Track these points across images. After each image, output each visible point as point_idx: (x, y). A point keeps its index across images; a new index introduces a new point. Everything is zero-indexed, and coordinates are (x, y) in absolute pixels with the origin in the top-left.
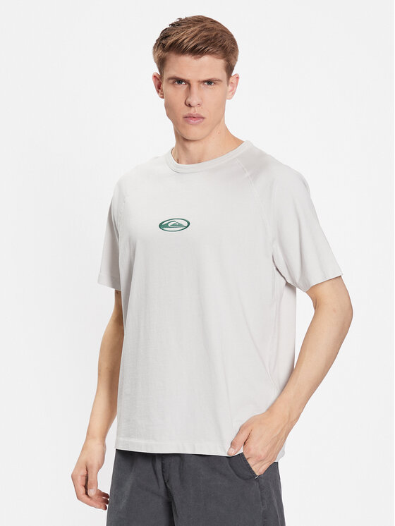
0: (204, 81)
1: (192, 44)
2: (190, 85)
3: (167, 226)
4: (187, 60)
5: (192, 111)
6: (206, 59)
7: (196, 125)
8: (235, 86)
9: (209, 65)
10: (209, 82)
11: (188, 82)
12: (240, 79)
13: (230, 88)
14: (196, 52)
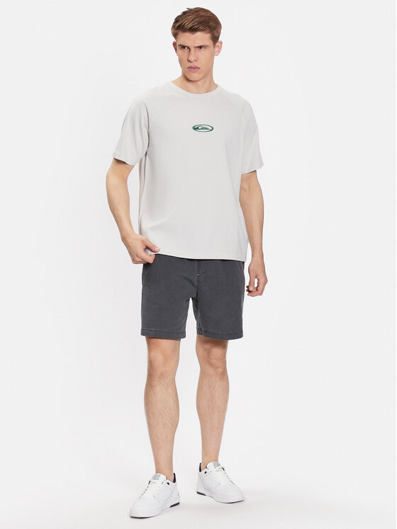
0: (198, 47)
1: (190, 25)
2: (190, 50)
3: (198, 128)
4: (188, 34)
5: (191, 64)
6: (198, 34)
7: (195, 72)
8: (220, 48)
9: (202, 37)
10: (200, 47)
11: (188, 48)
12: (223, 44)
13: (217, 49)
14: (193, 30)
